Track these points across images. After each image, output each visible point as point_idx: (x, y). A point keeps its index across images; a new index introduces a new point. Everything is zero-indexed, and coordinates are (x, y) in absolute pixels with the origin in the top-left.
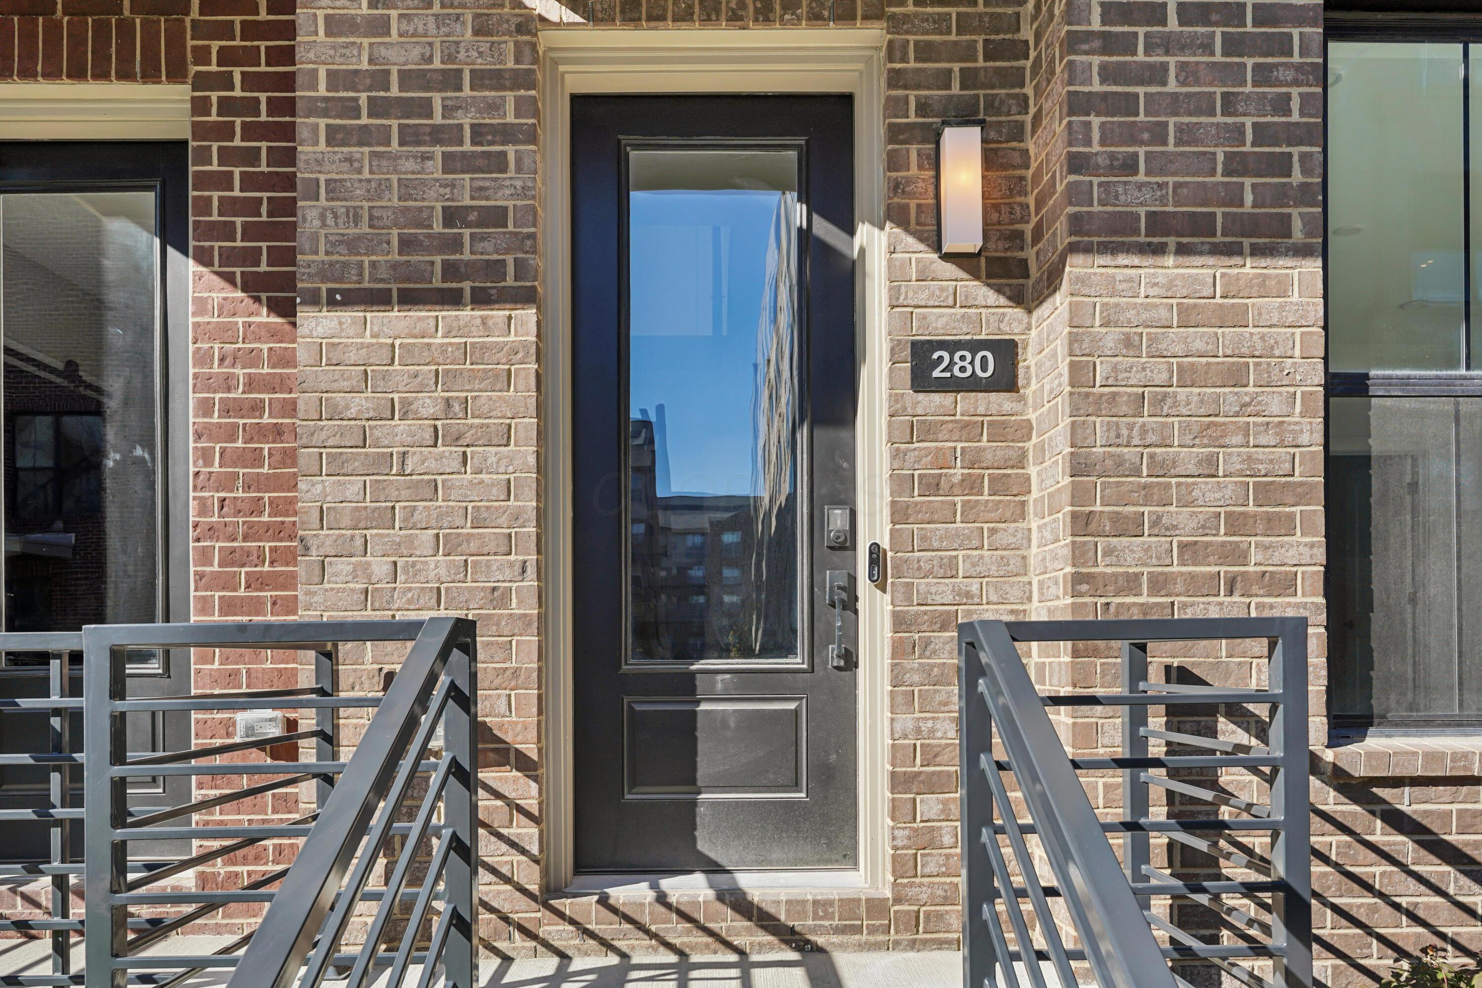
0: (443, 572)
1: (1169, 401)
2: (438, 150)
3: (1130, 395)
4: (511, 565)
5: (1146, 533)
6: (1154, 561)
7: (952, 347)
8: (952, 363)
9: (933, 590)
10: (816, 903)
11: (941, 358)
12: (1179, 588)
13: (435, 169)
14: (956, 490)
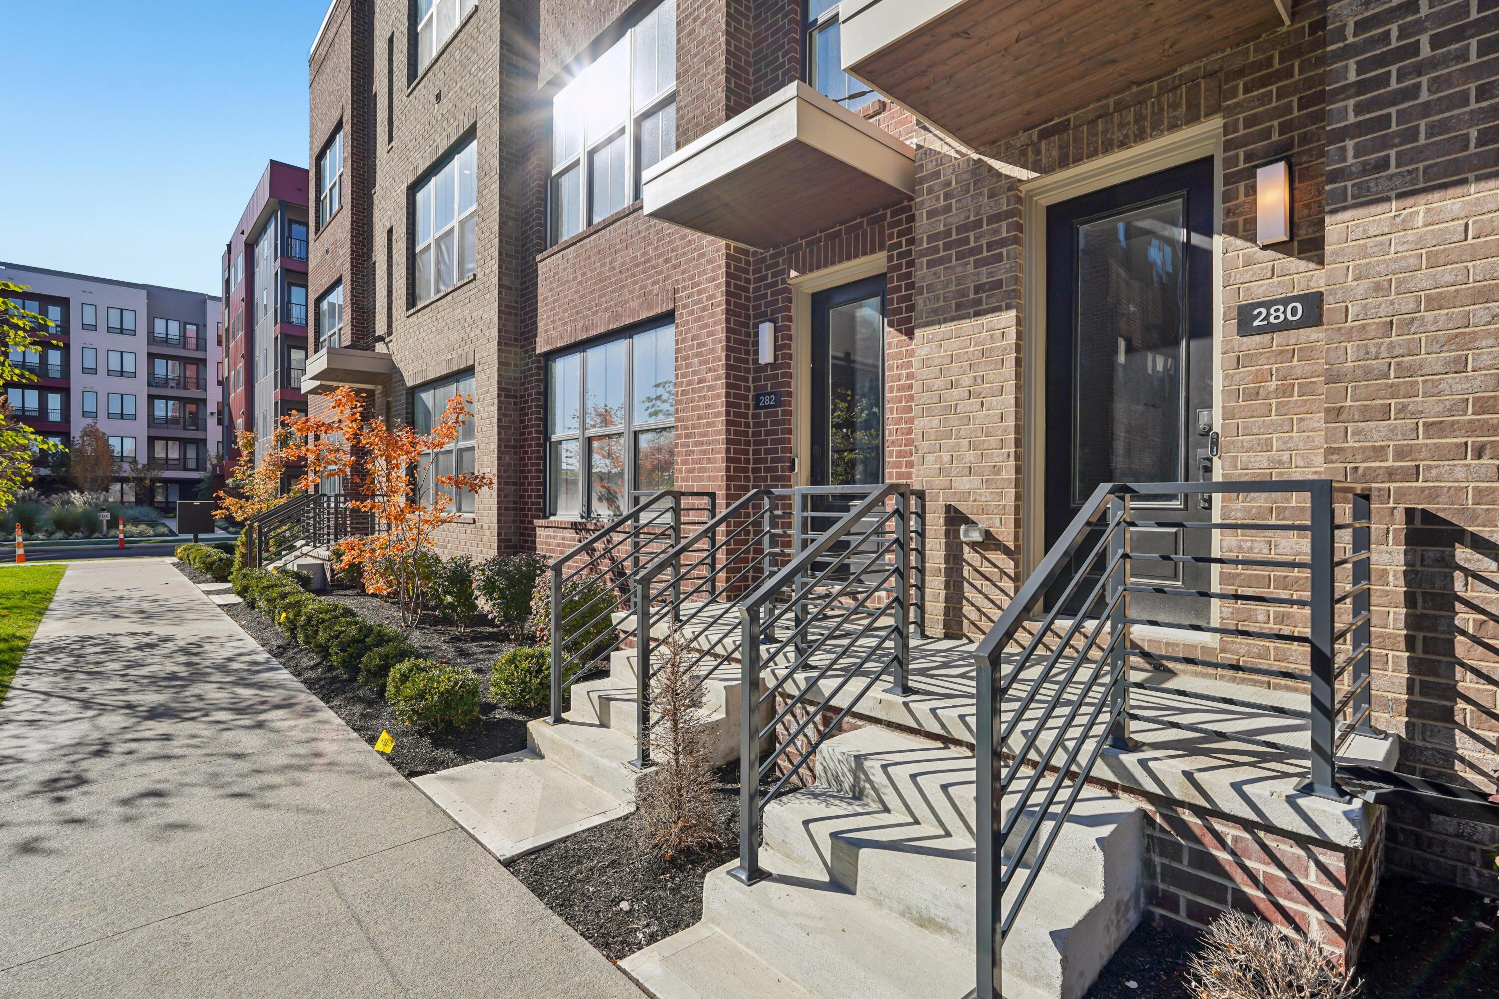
0: (972, 459)
1: (1416, 323)
2: (972, 259)
3: (1378, 324)
4: (1003, 454)
5: (1393, 417)
6: (1399, 437)
7: (1267, 305)
8: (1268, 314)
9: (1253, 460)
10: (1166, 643)
11: (1260, 313)
12: (1423, 455)
13: (970, 268)
14: (1271, 396)
